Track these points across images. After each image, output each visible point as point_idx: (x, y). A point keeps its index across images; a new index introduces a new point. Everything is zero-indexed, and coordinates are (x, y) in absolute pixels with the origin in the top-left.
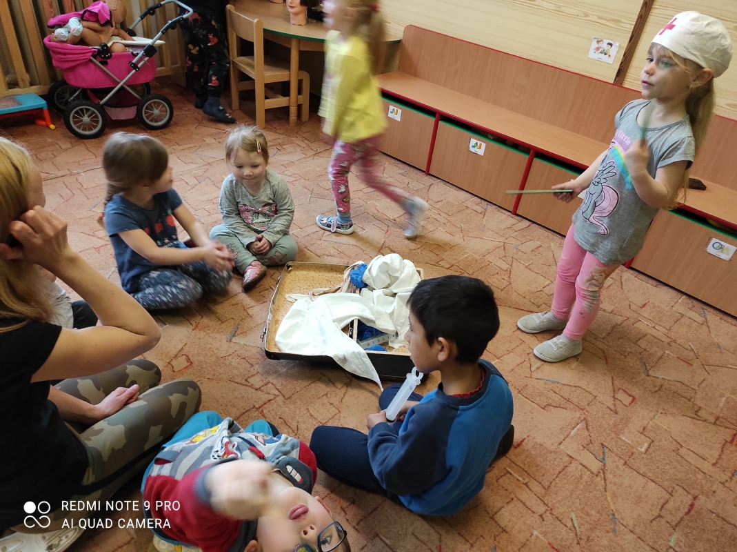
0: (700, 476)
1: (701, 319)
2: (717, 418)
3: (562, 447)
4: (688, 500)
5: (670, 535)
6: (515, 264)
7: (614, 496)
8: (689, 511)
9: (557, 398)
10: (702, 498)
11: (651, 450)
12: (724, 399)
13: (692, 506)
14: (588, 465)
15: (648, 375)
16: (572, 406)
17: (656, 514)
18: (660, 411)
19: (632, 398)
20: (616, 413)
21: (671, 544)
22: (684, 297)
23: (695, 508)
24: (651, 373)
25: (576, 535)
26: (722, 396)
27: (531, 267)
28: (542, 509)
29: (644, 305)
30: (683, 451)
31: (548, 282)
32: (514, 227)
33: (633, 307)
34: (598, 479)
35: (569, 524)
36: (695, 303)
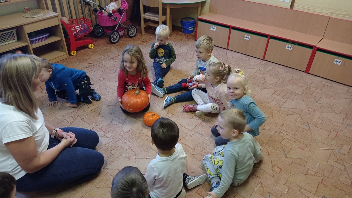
0: (338, 127)
1: (331, 85)
2: (341, 112)
3: (296, 124)
4: (335, 133)
5: (332, 142)
6: (265, 75)
7: (314, 135)
8: (336, 136)
9: (291, 112)
10: (339, 132)
11: (322, 122)
12: (342, 107)
13: (337, 134)
14: (305, 128)
15: (317, 103)
16: (296, 114)
17: (327, 137)
18: (323, 112)
19: (314, 110)
20: (310, 114)
21: (332, 144)
22: (324, 79)
23: (338, 135)
24: (318, 102)
25: (306, 145)
26: (341, 106)
27: (271, 75)
28: (294, 140)
29: (312, 83)
30: (332, 122)
31: (278, 80)
32: (261, 64)
33: (308, 84)
34: (309, 131)
35: (303, 142)
36: (328, 81)
